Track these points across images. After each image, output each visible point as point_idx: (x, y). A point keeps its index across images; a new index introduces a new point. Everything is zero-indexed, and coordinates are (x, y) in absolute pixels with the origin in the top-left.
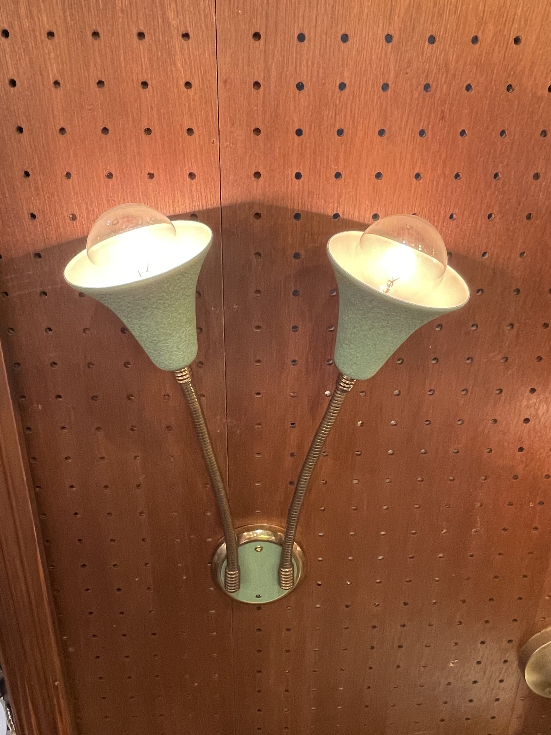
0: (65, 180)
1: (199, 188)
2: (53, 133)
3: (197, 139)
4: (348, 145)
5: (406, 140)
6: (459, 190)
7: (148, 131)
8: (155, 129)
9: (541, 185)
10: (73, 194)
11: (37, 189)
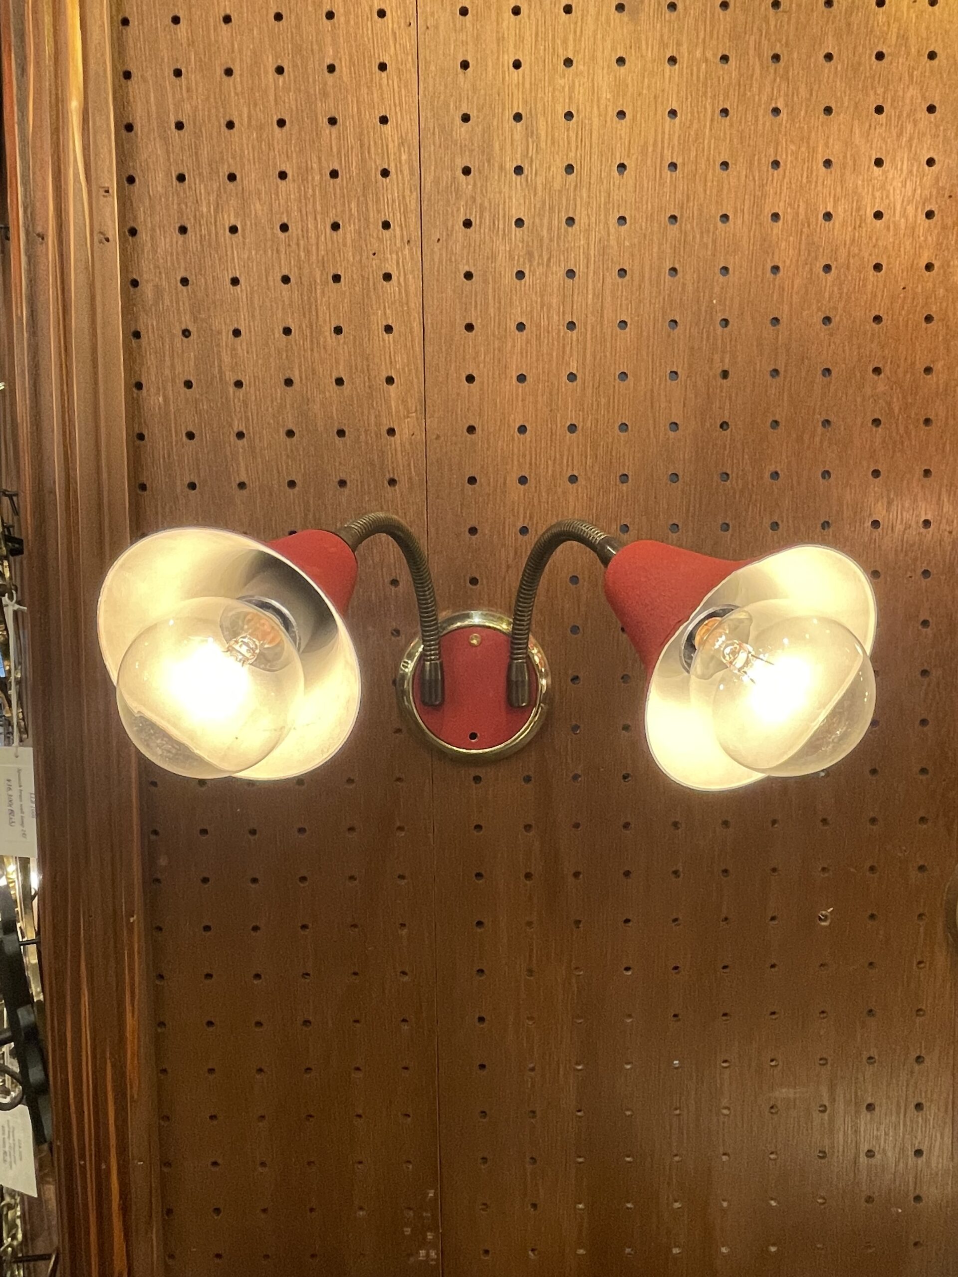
0: (225, 77)
1: (390, 82)
2: (215, 22)
3: (390, 21)
4: (579, 24)
5: (651, 14)
6: (726, 78)
7: (330, 15)
8: (339, 11)
9: (836, 68)
10: (233, 94)
11: (188, 90)
